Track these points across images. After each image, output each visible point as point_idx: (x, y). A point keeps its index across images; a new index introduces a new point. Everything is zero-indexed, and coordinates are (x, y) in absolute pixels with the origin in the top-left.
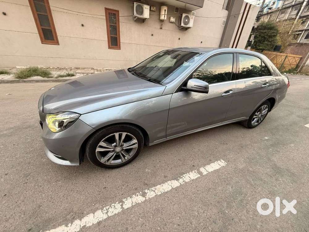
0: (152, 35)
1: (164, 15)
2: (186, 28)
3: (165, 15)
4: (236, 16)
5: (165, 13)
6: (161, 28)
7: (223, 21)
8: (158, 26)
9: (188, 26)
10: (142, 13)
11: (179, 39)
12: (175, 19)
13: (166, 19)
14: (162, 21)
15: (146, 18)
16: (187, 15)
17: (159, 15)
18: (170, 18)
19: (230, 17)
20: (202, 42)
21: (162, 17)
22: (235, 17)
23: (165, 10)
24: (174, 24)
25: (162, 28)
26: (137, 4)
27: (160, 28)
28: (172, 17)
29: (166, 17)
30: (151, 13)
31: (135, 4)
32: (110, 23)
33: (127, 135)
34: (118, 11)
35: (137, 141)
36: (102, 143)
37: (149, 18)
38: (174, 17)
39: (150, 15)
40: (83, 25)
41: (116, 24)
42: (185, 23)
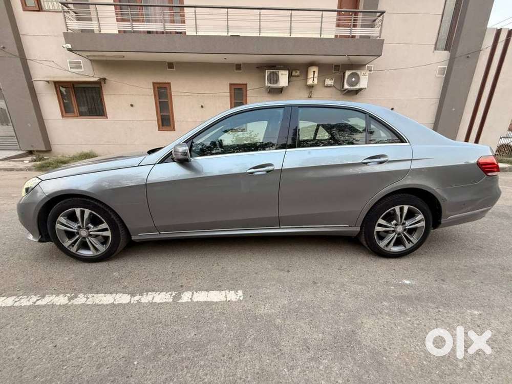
1: (312, 79)
2: (357, 91)
3: (314, 78)
4: (470, 56)
5: (314, 75)
6: (310, 97)
7: (440, 68)
8: (305, 94)
9: (357, 87)
10: (277, 81)
12: (333, 81)
13: (316, 82)
14: (311, 87)
15: (284, 87)
16: (354, 71)
17: (306, 79)
18: (325, 80)
19: (456, 60)
21: (310, 82)
22: (468, 57)
23: (314, 72)
24: (334, 89)
26: (269, 72)
28: (328, 78)
29: (316, 80)
30: (292, 79)
31: (267, 73)
32: (235, 100)
33: (91, 214)
34: (246, 85)
35: (108, 227)
36: (62, 219)
37: (287, 85)
38: (331, 79)
39: (289, 82)
40: (202, 107)
41: (242, 100)
42: (351, 84)
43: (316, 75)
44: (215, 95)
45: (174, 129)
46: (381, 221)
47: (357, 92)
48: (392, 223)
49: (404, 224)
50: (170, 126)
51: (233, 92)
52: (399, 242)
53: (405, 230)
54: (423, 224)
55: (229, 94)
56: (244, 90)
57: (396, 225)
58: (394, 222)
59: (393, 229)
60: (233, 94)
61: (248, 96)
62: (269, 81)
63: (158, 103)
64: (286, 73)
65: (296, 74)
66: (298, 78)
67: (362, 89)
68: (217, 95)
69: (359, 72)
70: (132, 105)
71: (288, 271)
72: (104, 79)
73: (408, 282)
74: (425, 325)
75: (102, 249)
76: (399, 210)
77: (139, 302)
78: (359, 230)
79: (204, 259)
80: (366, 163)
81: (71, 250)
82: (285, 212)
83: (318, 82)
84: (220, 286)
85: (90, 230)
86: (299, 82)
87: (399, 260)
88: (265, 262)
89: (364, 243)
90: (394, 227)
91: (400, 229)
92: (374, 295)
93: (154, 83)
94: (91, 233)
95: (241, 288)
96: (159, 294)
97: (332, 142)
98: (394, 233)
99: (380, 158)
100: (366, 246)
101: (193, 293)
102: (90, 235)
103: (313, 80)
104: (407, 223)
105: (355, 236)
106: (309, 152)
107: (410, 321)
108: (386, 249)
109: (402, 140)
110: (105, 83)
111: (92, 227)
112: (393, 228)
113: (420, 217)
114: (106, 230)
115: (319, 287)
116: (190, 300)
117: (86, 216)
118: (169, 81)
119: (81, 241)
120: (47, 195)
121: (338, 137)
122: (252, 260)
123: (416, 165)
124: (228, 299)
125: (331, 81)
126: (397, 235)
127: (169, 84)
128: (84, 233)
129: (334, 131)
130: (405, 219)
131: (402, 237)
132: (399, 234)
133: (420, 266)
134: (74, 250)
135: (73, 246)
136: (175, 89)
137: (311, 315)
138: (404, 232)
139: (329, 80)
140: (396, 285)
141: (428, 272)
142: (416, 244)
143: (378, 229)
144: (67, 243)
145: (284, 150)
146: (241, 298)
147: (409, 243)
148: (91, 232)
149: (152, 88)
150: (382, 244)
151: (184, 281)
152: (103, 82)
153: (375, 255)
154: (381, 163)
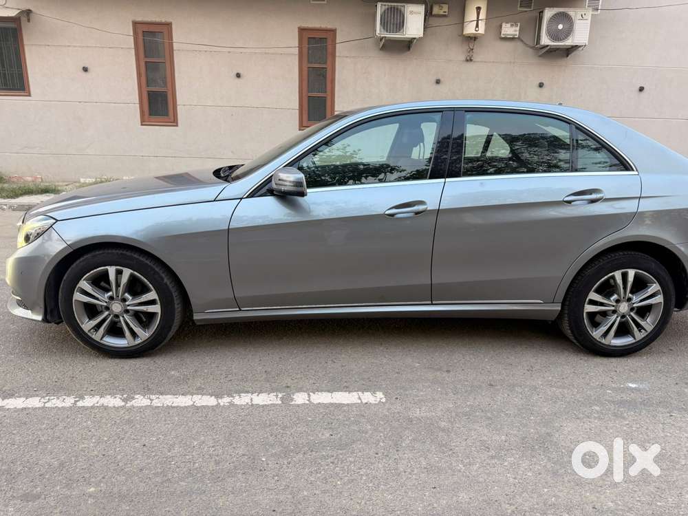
0: (438, 82)
1: (475, 23)
3: (478, 21)
5: (478, 16)
6: (469, 60)
8: (457, 53)
9: (569, 42)
10: (400, 25)
11: (541, 85)
12: (518, 29)
13: (482, 30)
14: (473, 39)
15: (415, 38)
16: (562, 10)
17: (462, 22)
18: (501, 26)
20: (641, 89)
21: (470, 29)
23: (479, 9)
24: (519, 44)
25: (471, 60)
26: (384, 8)
27: (467, 60)
28: (507, 23)
29: (482, 25)
30: (432, 21)
31: (380, 8)
32: (309, 62)
33: (132, 276)
34: (333, 31)
35: (157, 298)
36: (84, 284)
37: (422, 36)
38: (514, 24)
39: (425, 28)
40: (238, 76)
41: (325, 63)
42: (555, 36)
43: (483, 15)
44: (267, 51)
45: (175, 122)
46: (593, 296)
47: (569, 51)
48: (612, 299)
49: (629, 300)
50: (167, 114)
51: (306, 45)
52: (623, 330)
53: (632, 309)
54: (659, 299)
55: (296, 51)
56: (329, 41)
57: (618, 301)
58: (615, 297)
59: (613, 308)
60: (305, 50)
61: (337, 54)
62: (384, 24)
63: (143, 64)
64: (421, 9)
65: (441, 13)
66: (446, 21)
67: (580, 46)
68: (272, 51)
69: (571, 12)
70: (85, 69)
71: (448, 371)
72: (28, 12)
73: (633, 386)
74: (647, 429)
75: (144, 335)
76: (621, 278)
77: (232, 404)
78: (560, 309)
79: (307, 354)
80: (569, 202)
81: (93, 337)
82: (441, 277)
83: (485, 30)
84: (347, 387)
85: (127, 303)
86: (445, 29)
87: (626, 359)
88: (409, 360)
89: (568, 332)
90: (615, 304)
91: (624, 308)
92: (580, 399)
93: (135, 24)
94: (128, 308)
95: (380, 389)
96: (258, 395)
97: (515, 165)
98: (616, 316)
99: (591, 194)
100: (572, 338)
101: (309, 394)
102: (127, 311)
103: (477, 26)
104: (635, 299)
105: (553, 319)
106: (482, 183)
107: (628, 424)
108: (603, 341)
109: (624, 165)
110: (29, 21)
111: (130, 298)
112: (613, 306)
113: (655, 287)
114: (152, 302)
115: (498, 390)
116: (308, 402)
117: (125, 279)
118: (169, 20)
119: (111, 321)
120: (69, 243)
121: (526, 155)
122: (387, 356)
123: (647, 206)
124: (364, 401)
125: (514, 28)
126: (619, 318)
127: (169, 25)
128: (117, 307)
129: (518, 145)
130: (632, 292)
131: (627, 321)
132: (623, 316)
133: (657, 367)
134: (97, 336)
135: (96, 331)
136: (180, 37)
137: (489, 418)
138: (632, 314)
139: (509, 25)
140: (613, 389)
141: (668, 375)
142: (651, 332)
143: (589, 308)
144: (87, 325)
145: (443, 180)
146: (384, 400)
147: (640, 331)
148: (128, 306)
149: (132, 34)
150: (597, 334)
151: (288, 381)
152: (24, 19)
153: (588, 354)
154: (593, 201)
